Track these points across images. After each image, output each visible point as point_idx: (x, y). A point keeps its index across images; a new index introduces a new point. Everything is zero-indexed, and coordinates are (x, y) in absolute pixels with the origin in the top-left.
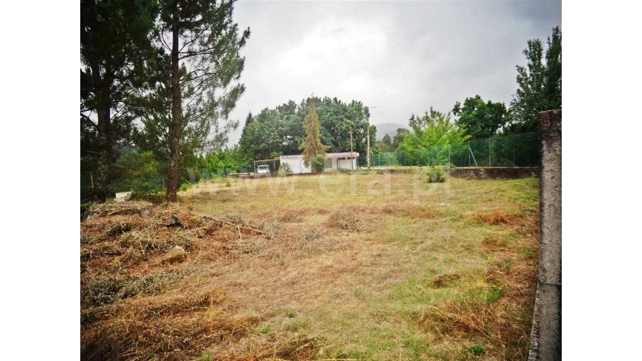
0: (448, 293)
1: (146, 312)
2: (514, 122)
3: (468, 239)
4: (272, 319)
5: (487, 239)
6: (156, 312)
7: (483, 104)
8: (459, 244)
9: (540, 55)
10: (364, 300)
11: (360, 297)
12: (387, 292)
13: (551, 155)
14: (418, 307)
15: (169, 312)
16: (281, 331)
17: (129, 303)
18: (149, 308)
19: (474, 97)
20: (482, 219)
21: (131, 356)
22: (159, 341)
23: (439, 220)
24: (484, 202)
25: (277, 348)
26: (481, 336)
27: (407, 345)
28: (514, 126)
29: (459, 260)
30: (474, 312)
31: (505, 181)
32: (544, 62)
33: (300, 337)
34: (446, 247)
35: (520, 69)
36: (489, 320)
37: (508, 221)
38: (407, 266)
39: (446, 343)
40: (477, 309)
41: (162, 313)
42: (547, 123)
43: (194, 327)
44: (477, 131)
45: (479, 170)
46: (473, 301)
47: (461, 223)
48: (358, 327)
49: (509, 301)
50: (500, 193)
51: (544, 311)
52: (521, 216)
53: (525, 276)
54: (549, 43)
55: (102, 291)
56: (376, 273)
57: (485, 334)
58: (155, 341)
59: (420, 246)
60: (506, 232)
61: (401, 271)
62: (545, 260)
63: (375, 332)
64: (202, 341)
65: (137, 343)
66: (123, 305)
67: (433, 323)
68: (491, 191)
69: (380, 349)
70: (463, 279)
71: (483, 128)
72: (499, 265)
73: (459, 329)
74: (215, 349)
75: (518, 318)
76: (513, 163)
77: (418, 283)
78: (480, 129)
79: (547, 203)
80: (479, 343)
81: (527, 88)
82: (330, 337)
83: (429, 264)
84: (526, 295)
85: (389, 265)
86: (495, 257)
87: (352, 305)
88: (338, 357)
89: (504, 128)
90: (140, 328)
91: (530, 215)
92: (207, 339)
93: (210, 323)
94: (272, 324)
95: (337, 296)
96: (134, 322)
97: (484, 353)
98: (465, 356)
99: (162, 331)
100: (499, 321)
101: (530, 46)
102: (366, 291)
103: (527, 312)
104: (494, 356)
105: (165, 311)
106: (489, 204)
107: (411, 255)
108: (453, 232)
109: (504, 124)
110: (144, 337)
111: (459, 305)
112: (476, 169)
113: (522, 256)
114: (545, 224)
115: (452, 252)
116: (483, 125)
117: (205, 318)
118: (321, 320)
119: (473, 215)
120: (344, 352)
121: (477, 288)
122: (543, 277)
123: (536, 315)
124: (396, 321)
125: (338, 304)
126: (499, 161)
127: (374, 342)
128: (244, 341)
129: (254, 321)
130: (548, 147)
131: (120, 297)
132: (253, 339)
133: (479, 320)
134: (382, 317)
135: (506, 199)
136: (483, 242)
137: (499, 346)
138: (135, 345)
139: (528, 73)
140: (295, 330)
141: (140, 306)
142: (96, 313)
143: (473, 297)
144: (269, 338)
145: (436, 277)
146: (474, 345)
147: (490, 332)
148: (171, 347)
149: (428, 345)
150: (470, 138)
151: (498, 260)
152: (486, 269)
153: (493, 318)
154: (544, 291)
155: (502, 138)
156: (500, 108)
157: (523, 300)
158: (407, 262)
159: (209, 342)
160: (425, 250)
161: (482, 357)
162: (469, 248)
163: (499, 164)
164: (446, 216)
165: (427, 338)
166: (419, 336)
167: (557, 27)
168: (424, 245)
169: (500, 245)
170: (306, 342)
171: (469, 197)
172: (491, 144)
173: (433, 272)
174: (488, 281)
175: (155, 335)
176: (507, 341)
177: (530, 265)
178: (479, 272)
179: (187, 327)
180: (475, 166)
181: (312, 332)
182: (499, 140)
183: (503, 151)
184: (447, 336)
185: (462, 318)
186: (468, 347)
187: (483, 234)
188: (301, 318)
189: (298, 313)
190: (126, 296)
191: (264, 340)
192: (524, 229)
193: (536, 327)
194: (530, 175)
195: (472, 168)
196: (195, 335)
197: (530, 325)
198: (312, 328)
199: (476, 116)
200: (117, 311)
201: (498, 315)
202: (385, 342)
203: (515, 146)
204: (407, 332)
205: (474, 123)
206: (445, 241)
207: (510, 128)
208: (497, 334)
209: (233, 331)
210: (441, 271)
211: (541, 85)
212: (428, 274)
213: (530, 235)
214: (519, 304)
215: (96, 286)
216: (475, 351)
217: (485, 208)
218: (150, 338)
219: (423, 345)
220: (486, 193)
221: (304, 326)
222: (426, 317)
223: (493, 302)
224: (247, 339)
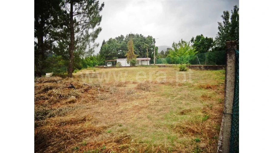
0: (186, 117)
1: (59, 123)
2: (216, 46)
3: (195, 95)
4: (112, 127)
5: (203, 95)
6: (63, 123)
7: (204, 38)
8: (192, 97)
9: (228, 18)
10: (151, 119)
11: (150, 118)
12: (161, 116)
13: (231, 60)
14: (174, 123)
15: (69, 123)
16: (116, 132)
17: (52, 120)
18: (60, 122)
19: (200, 35)
20: (201, 87)
21: (52, 141)
22: (65, 135)
23: (183, 87)
24: (203, 80)
25: (114, 139)
26: (199, 135)
27: (168, 138)
28: (216, 48)
29: (191, 104)
30: (196, 125)
31: (212, 71)
32: (230, 21)
33: (124, 134)
34: (186, 98)
35: (220, 24)
36: (203, 128)
37: (212, 88)
38: (170, 106)
39: (185, 137)
40: (198, 124)
41: (66, 124)
42: (230, 46)
43: (79, 130)
44: (200, 50)
45: (201, 66)
46: (196, 120)
47: (193, 88)
48: (148, 131)
49: (211, 120)
50: (209, 76)
51: (225, 124)
52: (218, 86)
53: (218, 110)
54: (232, 13)
55: (40, 114)
56: (156, 109)
57: (201, 134)
58: (63, 135)
59: (175, 98)
60: (211, 92)
61: (167, 108)
62: (226, 103)
63: (155, 133)
64: (83, 136)
65: (55, 136)
66: (49, 120)
67: (179, 129)
68: (206, 75)
69: (157, 140)
70: (192, 112)
71: (203, 48)
72: (208, 106)
73: (190, 132)
74: (88, 139)
75: (215, 128)
76: (215, 64)
77: (174, 113)
78: (202, 49)
79: (228, 80)
80: (198, 137)
81: (223, 31)
82: (136, 134)
83: (179, 105)
84: (218, 118)
85: (162, 105)
86: (206, 103)
87: (146, 122)
88: (140, 143)
89: (212, 48)
90: (56, 130)
91: (222, 85)
92: (85, 135)
93: (86, 128)
94: (112, 129)
95: (140, 118)
96: (54, 127)
97: (200, 141)
98: (192, 143)
99: (66, 131)
100: (207, 129)
101: (224, 14)
102: (152, 116)
103: (218, 125)
104: (204, 142)
105: (67, 123)
106: (204, 80)
107: (171, 102)
108: (189, 92)
109: (212, 47)
110: (58, 134)
111: (191, 122)
112: (200, 66)
113: (218, 102)
114: (227, 89)
115: (188, 100)
116: (203, 47)
117: (84, 126)
118: (133, 128)
119: (198, 85)
120: (142, 141)
121: (198, 115)
122: (225, 111)
123: (222, 126)
124: (164, 128)
125: (140, 121)
126: (209, 62)
127: (155, 137)
128: (100, 136)
129: (105, 128)
130: (229, 57)
131: (48, 117)
132: (104, 135)
133: (198, 128)
134: (158, 127)
135: (212, 78)
136: (201, 96)
137: (206, 139)
138: (54, 137)
139: (223, 25)
140: (122, 131)
141: (56, 121)
142: (38, 123)
143: (196, 119)
144: (111, 135)
145: (182, 110)
146: (196, 138)
147: (203, 133)
148: (69, 138)
149: (177, 138)
150: (198, 53)
151: (207, 104)
152: (202, 108)
153: (204, 128)
154: (225, 117)
155: (211, 53)
156: (210, 40)
157: (217, 120)
158: (170, 104)
159: (86, 136)
160: (177, 99)
161: (199, 143)
162: (195, 99)
163: (209, 64)
164: (186, 85)
165: (177, 135)
166: (173, 134)
167: (236, 6)
168: (177, 97)
169: (209, 98)
170: (126, 136)
171: (196, 78)
172: (207, 55)
173: (180, 108)
174: (203, 112)
175: (63, 133)
176: (210, 137)
177: (221, 106)
178: (199, 108)
179: (76, 130)
180: (199, 64)
181: (129, 132)
182: (210, 54)
183: (211, 58)
184: (185, 134)
185: (191, 127)
186: (194, 139)
187: (201, 93)
188: (124, 126)
189: (123, 125)
190: (50, 117)
191: (109, 136)
192: (219, 91)
193: (222, 131)
194: (222, 69)
195: (198, 65)
196: (80, 133)
197: (219, 130)
198: (129, 131)
199: (200, 43)
200: (47, 123)
201: (207, 126)
202: (159, 137)
203: (217, 56)
204: (168, 133)
205: (199, 46)
206: (186, 95)
207: (215, 48)
208: (206, 134)
209: (96, 132)
210: (183, 108)
211: (228, 31)
212: (178, 109)
213: (221, 94)
214: (215, 122)
215: (37, 112)
216: (196, 141)
217: (203, 82)
218: (61, 134)
219: (175, 138)
220: (204, 76)
221: (126, 130)
222: (177, 127)
223: (205, 121)
224: (102, 135)
